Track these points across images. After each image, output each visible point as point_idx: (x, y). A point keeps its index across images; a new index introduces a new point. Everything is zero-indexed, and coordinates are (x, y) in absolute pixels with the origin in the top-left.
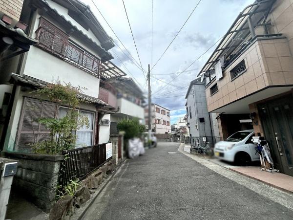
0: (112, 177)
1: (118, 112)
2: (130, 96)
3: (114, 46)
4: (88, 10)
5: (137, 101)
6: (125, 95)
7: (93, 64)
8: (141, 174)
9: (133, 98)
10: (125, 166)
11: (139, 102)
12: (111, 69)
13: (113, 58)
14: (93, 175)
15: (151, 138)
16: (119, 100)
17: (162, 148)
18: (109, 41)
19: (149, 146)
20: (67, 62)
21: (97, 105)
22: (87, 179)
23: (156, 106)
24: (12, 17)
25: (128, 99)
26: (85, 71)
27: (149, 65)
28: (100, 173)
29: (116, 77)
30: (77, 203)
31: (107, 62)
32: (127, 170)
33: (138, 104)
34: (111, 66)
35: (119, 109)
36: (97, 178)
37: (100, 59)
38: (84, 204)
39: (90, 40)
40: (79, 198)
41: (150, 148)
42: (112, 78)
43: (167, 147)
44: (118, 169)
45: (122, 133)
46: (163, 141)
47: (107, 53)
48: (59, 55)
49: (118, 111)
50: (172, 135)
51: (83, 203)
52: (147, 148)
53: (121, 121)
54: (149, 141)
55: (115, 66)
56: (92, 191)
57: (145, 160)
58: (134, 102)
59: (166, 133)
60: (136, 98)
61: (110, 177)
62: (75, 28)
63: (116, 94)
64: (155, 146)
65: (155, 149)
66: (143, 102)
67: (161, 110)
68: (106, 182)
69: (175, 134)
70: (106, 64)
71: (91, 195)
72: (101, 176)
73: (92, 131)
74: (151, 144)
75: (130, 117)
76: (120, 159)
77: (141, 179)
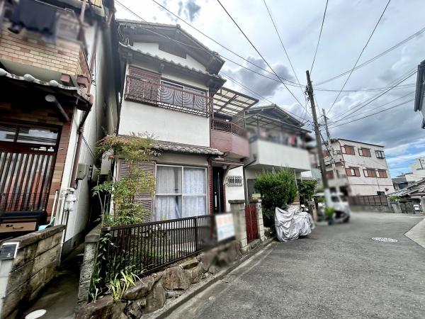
0: (226, 273)
1: (255, 164)
2: (274, 134)
3: (223, 62)
4: (178, 31)
5: (290, 140)
6: (264, 134)
7: (194, 99)
8: (279, 279)
9: (282, 136)
10: (263, 254)
11: (296, 141)
12: (232, 99)
13: (225, 81)
14: (181, 265)
15: (331, 204)
16: (253, 144)
17: (361, 225)
18: (214, 58)
19: (329, 219)
20: (162, 107)
21: (209, 157)
22: (165, 272)
23: (342, 143)
24: (69, 73)
25: (270, 138)
26: (186, 112)
27: (308, 72)
28: (195, 265)
29: (245, 109)
30: (131, 311)
31: (219, 92)
32: (261, 264)
33: (295, 145)
34: (231, 95)
35: (255, 157)
36: (190, 271)
37: (207, 89)
38: (149, 314)
39: (186, 68)
40: (139, 304)
41: (330, 224)
42: (240, 113)
43: (377, 224)
44: (248, 258)
45: (256, 196)
46: (372, 211)
47: (214, 78)
48: (151, 102)
49: (255, 161)
50: (397, 197)
51: (149, 312)
52: (325, 223)
53: (259, 177)
54: (326, 209)
55: (237, 93)
56: (171, 293)
57: (307, 249)
58: (286, 143)
59: (379, 193)
60: (286, 135)
61: (222, 272)
62: (164, 61)
63: (249, 135)
64: (347, 220)
65: (346, 226)
66: (308, 139)
67: (356, 149)
68: (209, 280)
69: (407, 196)
70: (220, 94)
71: (169, 301)
72: (196, 269)
73: (204, 195)
74: (334, 215)
75: (277, 169)
76: (256, 241)
77: (272, 292)
